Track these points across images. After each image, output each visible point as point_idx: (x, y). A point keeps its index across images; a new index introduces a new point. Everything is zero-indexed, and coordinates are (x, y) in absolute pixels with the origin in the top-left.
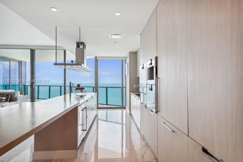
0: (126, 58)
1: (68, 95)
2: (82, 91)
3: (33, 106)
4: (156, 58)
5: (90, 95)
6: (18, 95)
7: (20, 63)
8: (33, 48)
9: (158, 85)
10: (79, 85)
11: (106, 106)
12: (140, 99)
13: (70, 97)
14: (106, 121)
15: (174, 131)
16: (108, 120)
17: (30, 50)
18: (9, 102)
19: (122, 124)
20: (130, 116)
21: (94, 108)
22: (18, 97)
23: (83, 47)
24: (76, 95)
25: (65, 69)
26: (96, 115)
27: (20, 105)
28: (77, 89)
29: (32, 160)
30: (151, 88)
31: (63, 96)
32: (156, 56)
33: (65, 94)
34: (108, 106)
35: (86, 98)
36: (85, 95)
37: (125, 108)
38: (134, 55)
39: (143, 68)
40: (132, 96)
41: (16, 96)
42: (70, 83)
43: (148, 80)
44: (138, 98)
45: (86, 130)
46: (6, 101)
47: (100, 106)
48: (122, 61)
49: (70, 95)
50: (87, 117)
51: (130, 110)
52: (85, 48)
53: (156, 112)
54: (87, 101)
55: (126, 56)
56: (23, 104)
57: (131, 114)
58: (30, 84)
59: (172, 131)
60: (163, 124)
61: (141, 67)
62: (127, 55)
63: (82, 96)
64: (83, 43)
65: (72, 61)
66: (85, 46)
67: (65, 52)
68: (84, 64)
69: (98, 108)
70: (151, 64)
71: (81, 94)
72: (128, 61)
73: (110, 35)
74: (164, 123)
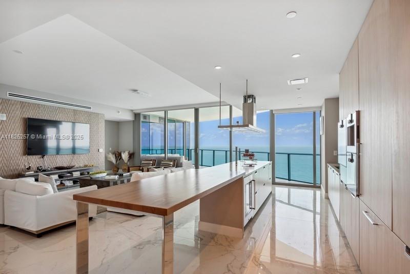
0: (321, 107)
1: (234, 163)
2: (251, 159)
3: (197, 173)
4: (358, 113)
5: (261, 164)
6: (184, 160)
7: (184, 123)
8: (197, 107)
9: (361, 154)
10: (247, 151)
11: (287, 182)
12: (340, 175)
13: (236, 166)
14: (289, 204)
15: (377, 224)
16: (291, 203)
17: (194, 109)
18: (176, 167)
19: (315, 212)
20: (327, 200)
21: (268, 183)
22: (183, 163)
23: (252, 101)
24: (244, 163)
25: (231, 132)
26: (271, 193)
27: (185, 172)
28: (244, 155)
29: (198, 229)
30: (351, 158)
31: (228, 164)
32: (357, 110)
33: (231, 161)
34: (292, 182)
35: (256, 168)
36: (255, 163)
37: (319, 187)
38: (333, 103)
39: (342, 126)
40: (329, 169)
41: (181, 162)
42: (236, 148)
43: (348, 145)
44: (336, 172)
45: (254, 209)
46: (173, 166)
47: (277, 180)
48: (314, 113)
49: (236, 163)
50: (255, 193)
51: (327, 192)
52: (255, 102)
53: (358, 196)
54: (256, 172)
55: (320, 105)
56: (187, 170)
57: (327, 198)
58: (194, 148)
59: (374, 224)
60: (364, 213)
61: (340, 124)
62: (322, 103)
63: (251, 166)
64: (253, 96)
65: (238, 122)
66: (255, 98)
67: (231, 107)
68: (252, 124)
69: (274, 183)
70: (351, 121)
71: (250, 162)
72: (323, 114)
73: (288, 82)
74: (366, 212)
